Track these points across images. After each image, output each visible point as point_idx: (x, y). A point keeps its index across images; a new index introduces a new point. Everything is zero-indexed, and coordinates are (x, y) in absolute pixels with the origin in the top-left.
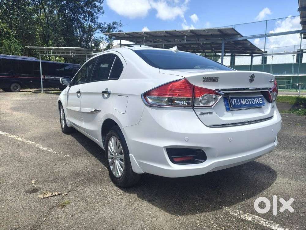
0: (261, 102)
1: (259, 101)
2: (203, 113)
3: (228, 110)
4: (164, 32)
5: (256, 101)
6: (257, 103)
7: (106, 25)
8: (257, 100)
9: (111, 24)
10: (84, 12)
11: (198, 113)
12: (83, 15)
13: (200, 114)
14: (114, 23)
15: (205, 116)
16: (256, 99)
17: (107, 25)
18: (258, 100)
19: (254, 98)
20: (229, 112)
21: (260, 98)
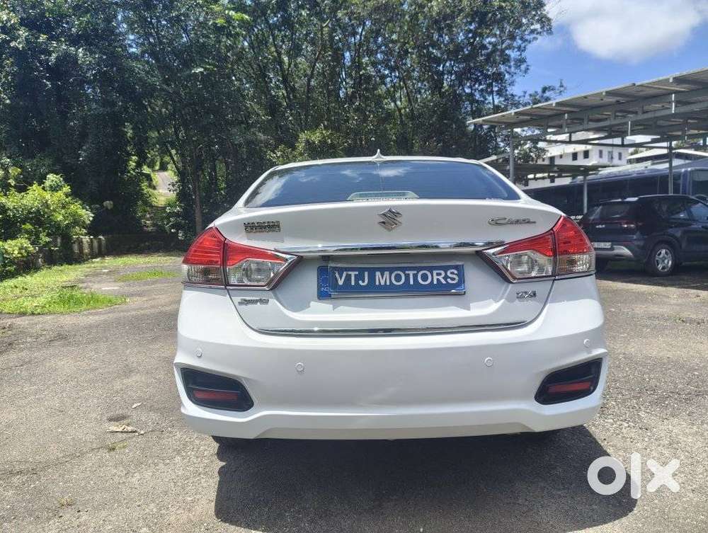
0: (453, 279)
1: (446, 278)
2: (246, 300)
3: (323, 296)
4: (604, 94)
5: (435, 278)
6: (435, 282)
7: (527, 97)
8: (439, 274)
9: (540, 91)
10: (486, 76)
11: (237, 299)
12: (483, 83)
13: (239, 303)
14: (544, 90)
15: (250, 306)
16: (435, 272)
17: (531, 95)
18: (443, 275)
19: (431, 269)
20: (330, 301)
21: (453, 271)
